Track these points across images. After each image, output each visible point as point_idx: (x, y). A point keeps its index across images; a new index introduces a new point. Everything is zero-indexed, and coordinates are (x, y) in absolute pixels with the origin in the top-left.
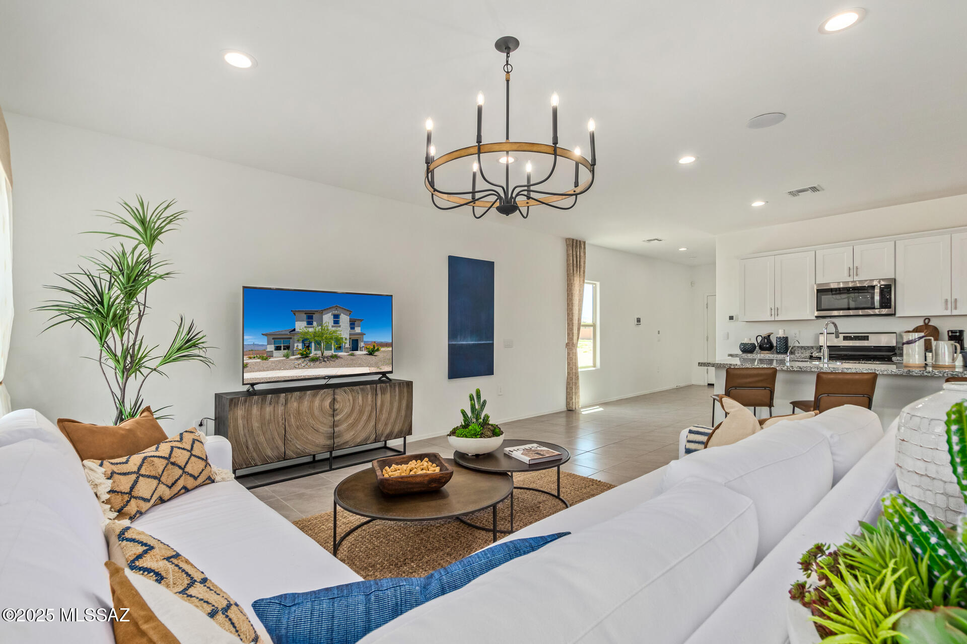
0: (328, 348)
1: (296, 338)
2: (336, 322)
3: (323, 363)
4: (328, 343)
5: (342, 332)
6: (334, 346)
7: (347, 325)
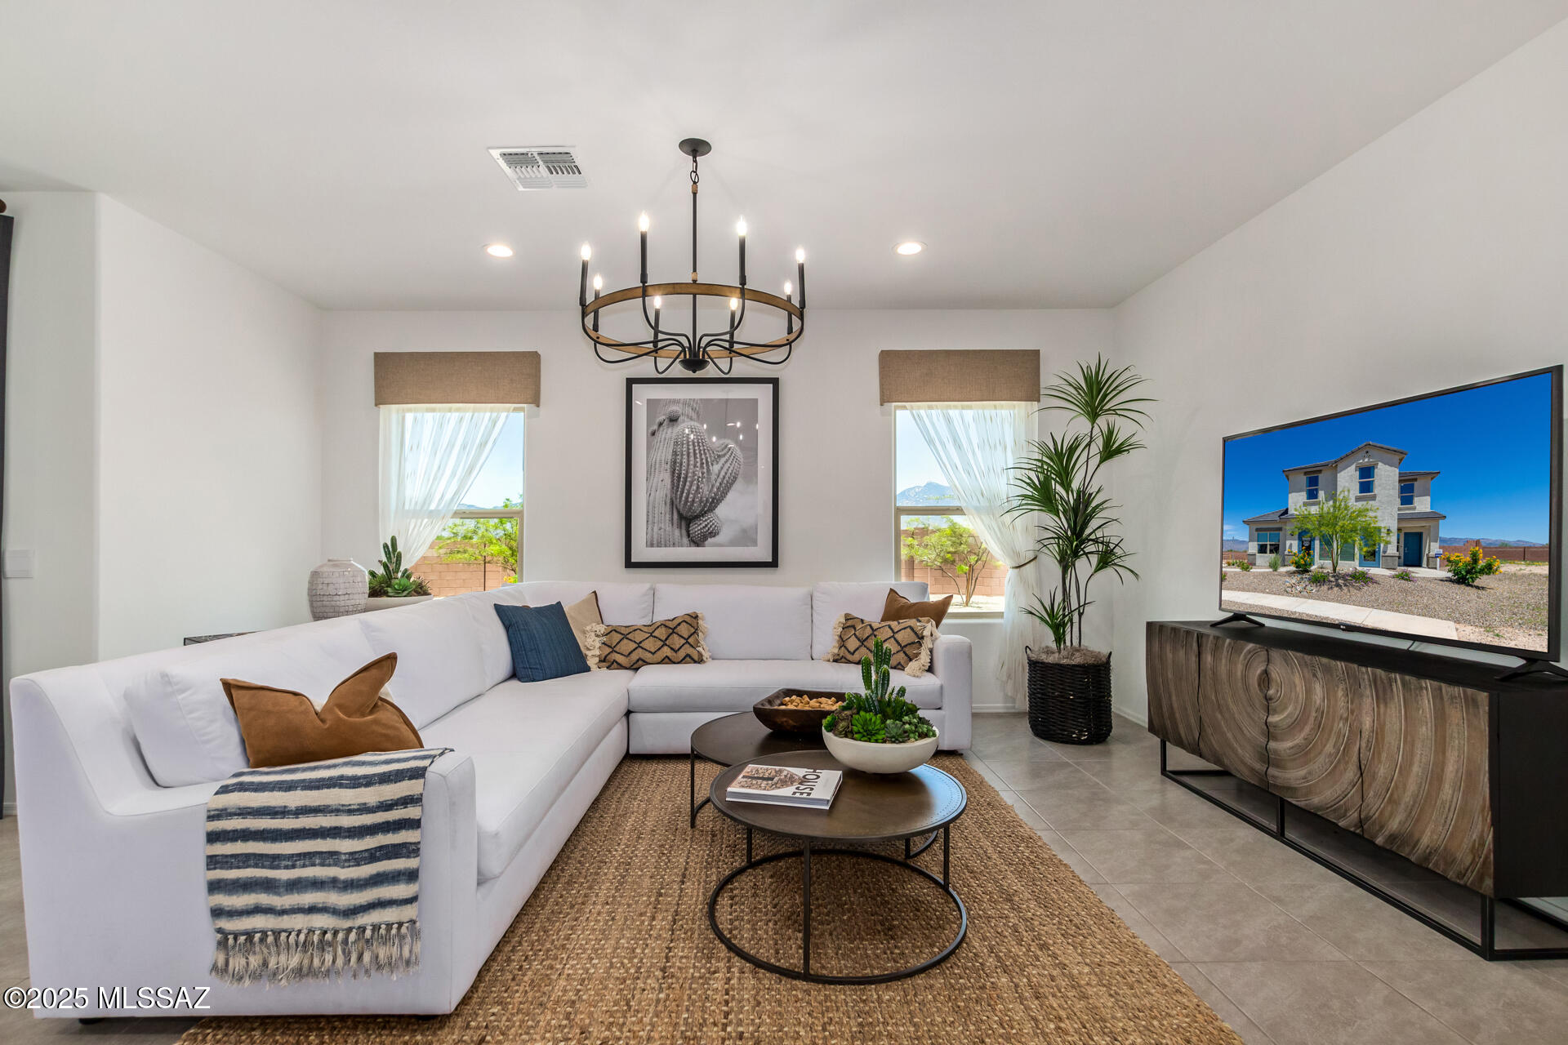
0: (1348, 555)
1: (1288, 528)
2: (1366, 487)
3: (1336, 589)
4: (1346, 542)
5: (1379, 514)
6: (1361, 549)
7: (1391, 492)
